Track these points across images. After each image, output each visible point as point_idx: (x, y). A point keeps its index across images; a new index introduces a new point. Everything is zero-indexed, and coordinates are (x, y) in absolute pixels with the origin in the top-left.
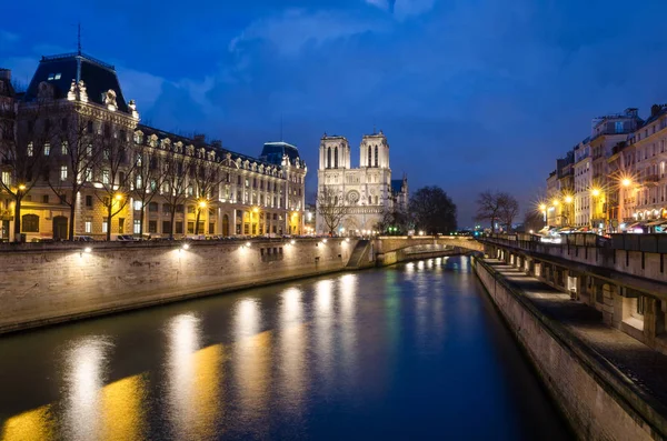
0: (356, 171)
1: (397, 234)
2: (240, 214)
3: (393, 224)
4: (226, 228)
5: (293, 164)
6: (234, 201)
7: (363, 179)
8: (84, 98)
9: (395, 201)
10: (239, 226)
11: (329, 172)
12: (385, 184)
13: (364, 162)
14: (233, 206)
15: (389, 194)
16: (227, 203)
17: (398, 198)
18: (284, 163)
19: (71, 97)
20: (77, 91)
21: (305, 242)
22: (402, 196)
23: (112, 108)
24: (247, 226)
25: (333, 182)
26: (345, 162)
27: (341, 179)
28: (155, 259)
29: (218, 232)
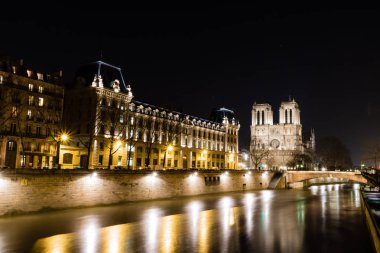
0: (277, 126)
1: (304, 169)
2: (194, 155)
3: (300, 163)
4: (185, 163)
5: (230, 122)
6: (190, 146)
7: (282, 132)
8: (101, 85)
9: (305, 147)
10: (194, 162)
11: (258, 127)
12: (297, 135)
13: (282, 120)
14: (190, 149)
15: (301, 142)
16: (186, 147)
17: (308, 145)
18: (224, 122)
19: (94, 85)
20: (98, 81)
21: (236, 173)
22: (310, 144)
23: (117, 91)
24: (199, 162)
25: (261, 134)
26: (269, 120)
27: (267, 132)
28: (136, 181)
29: (180, 166)
